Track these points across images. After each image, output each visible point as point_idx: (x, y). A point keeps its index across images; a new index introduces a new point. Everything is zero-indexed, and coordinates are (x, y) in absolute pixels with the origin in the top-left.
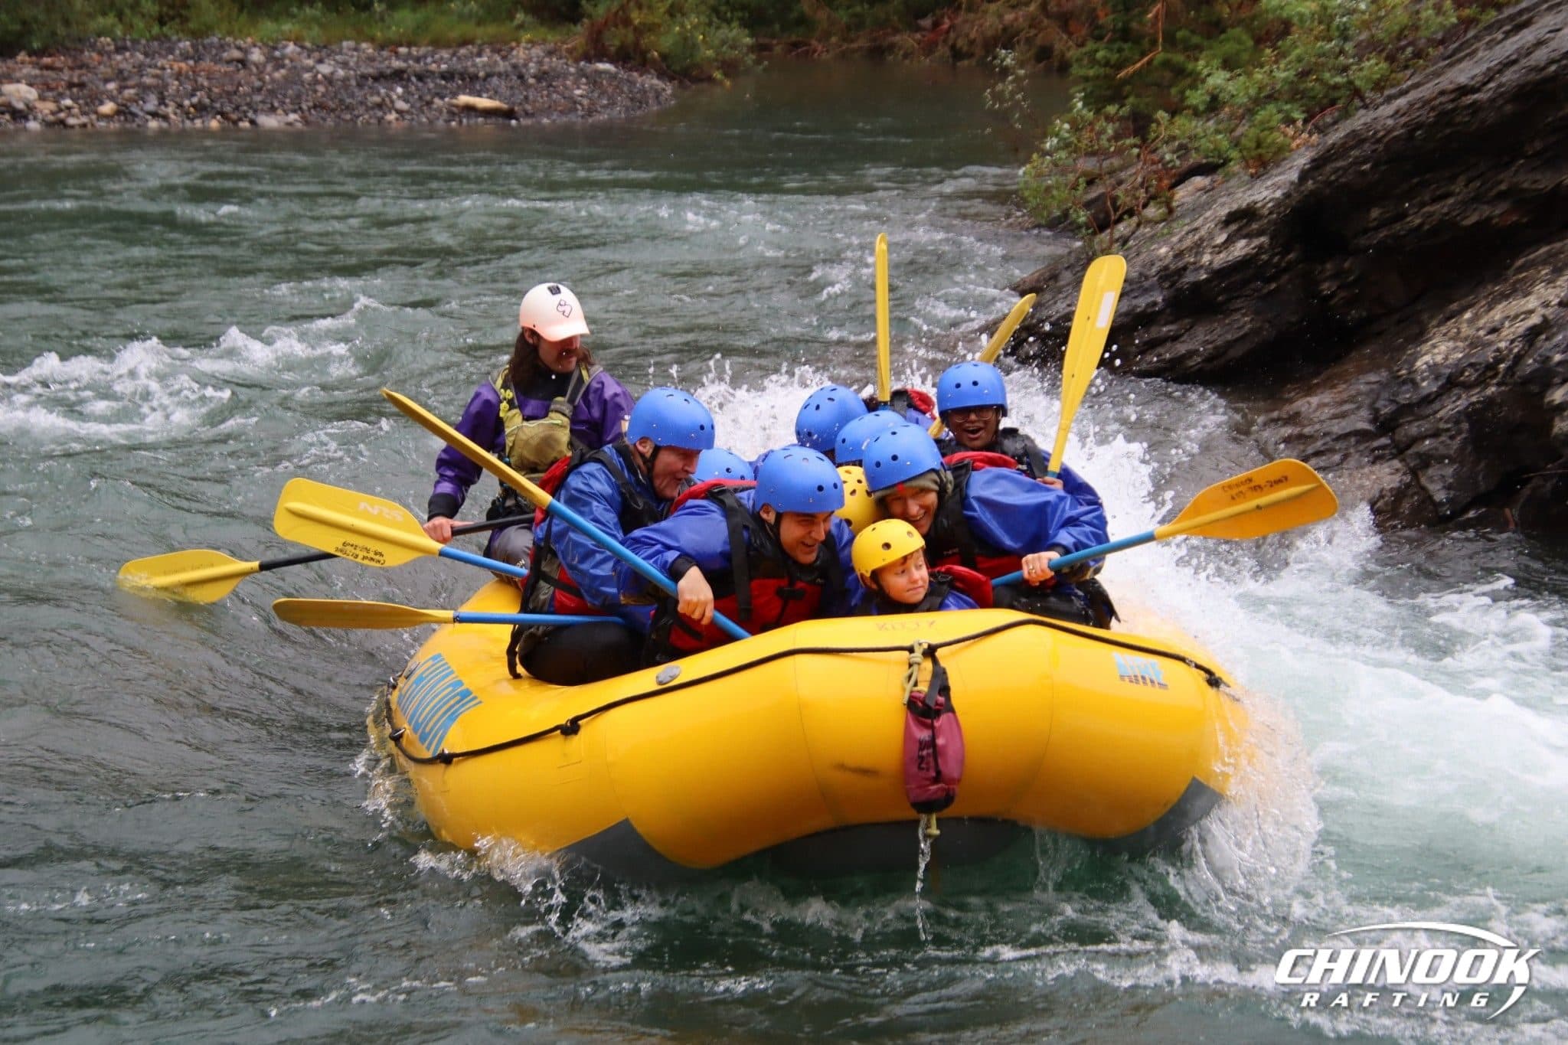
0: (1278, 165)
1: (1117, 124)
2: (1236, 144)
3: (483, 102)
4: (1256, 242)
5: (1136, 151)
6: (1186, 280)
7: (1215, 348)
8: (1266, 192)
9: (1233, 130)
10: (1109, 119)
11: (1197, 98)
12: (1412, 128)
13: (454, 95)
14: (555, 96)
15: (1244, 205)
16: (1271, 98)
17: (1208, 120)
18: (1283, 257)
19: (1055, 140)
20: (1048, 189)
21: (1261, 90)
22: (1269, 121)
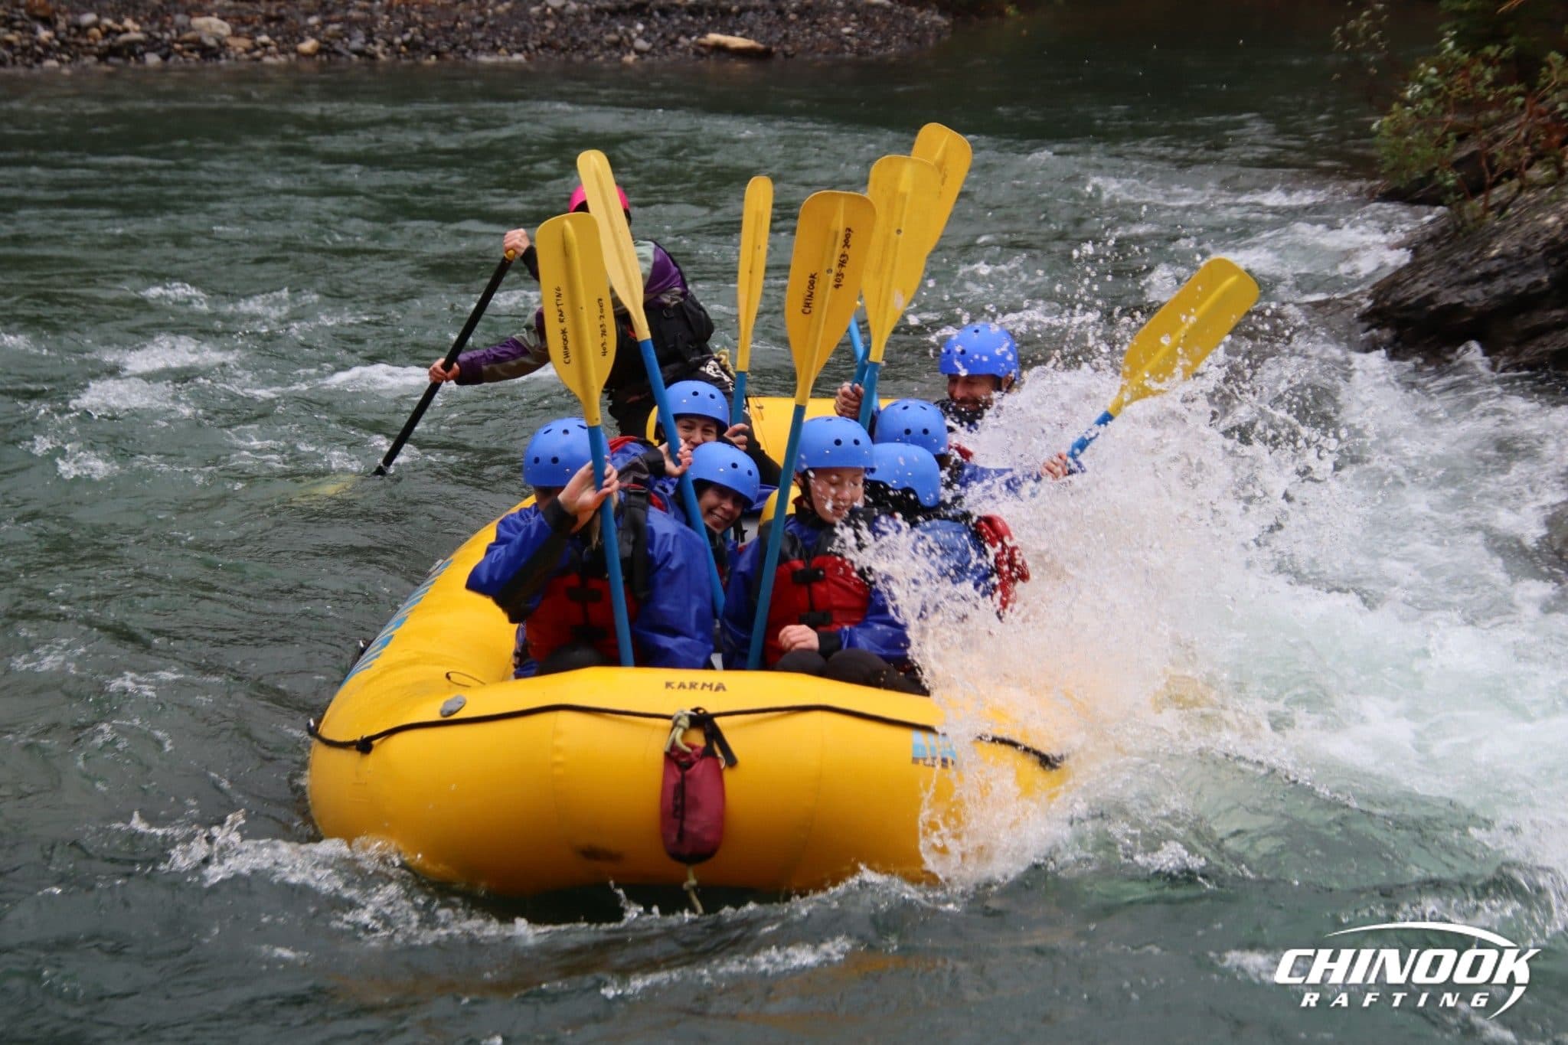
1: (1498, 69)
3: (736, 42)
5: (1520, 100)
10: (1488, 62)
13: (703, 33)
14: (819, 34)
19: (1418, 88)
20: (1409, 144)
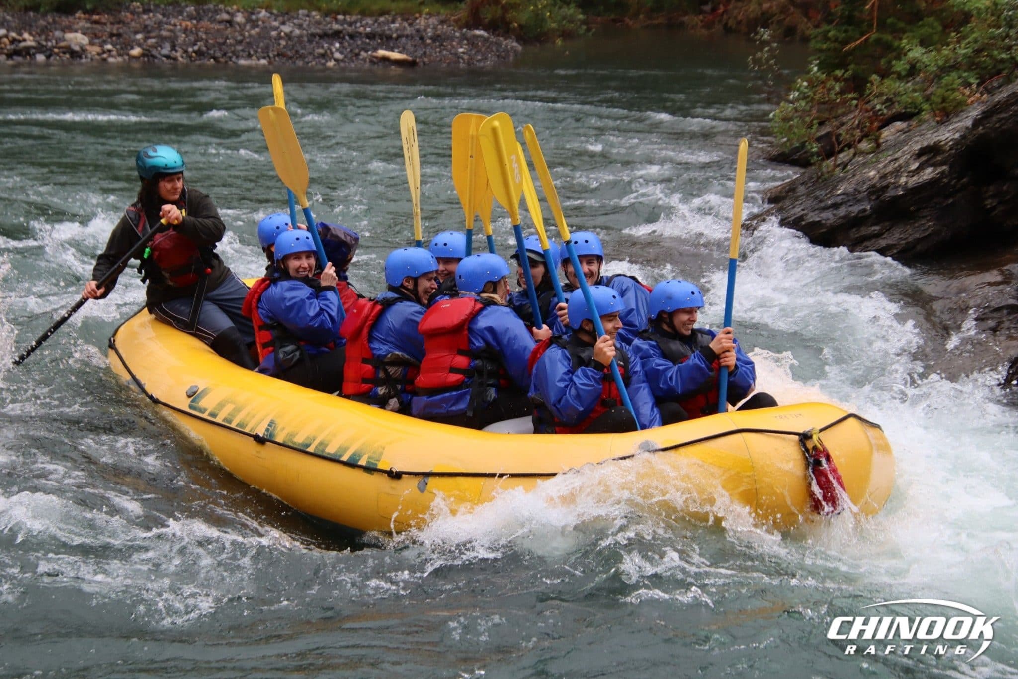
0: (957, 116)
1: (842, 83)
2: (927, 99)
3: (395, 55)
4: (939, 170)
5: (855, 102)
6: (888, 195)
7: (907, 243)
8: (947, 135)
9: (925, 90)
10: (837, 79)
11: (900, 66)
13: (375, 49)
14: (444, 52)
15: (932, 143)
16: (955, 67)
17: (908, 82)
18: (958, 181)
19: (797, 93)
20: (791, 127)
21: (946, 61)
22: (952, 84)
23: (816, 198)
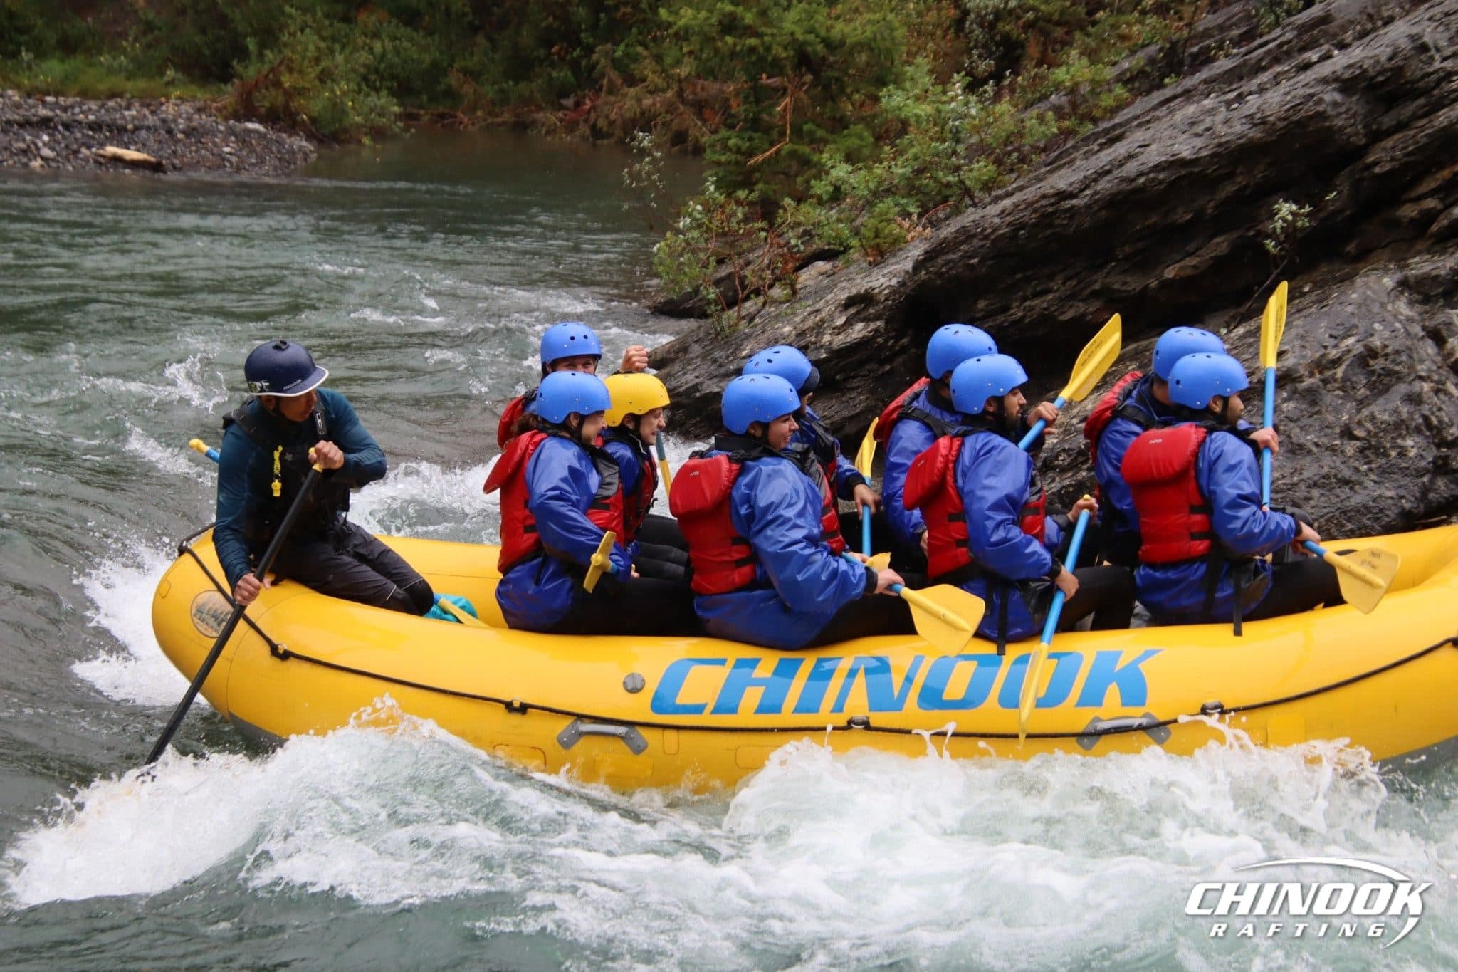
0: (894, 256)
1: (746, 208)
2: (856, 232)
3: (131, 154)
4: (873, 326)
5: (763, 234)
8: (883, 279)
9: (853, 220)
10: (739, 203)
11: (821, 188)
12: (1017, 227)
13: (102, 145)
14: (203, 152)
15: (862, 291)
16: (889, 192)
17: (832, 208)
18: (896, 342)
19: (688, 220)
20: (681, 264)
21: (880, 183)
22: (887, 214)
23: (715, 361)
